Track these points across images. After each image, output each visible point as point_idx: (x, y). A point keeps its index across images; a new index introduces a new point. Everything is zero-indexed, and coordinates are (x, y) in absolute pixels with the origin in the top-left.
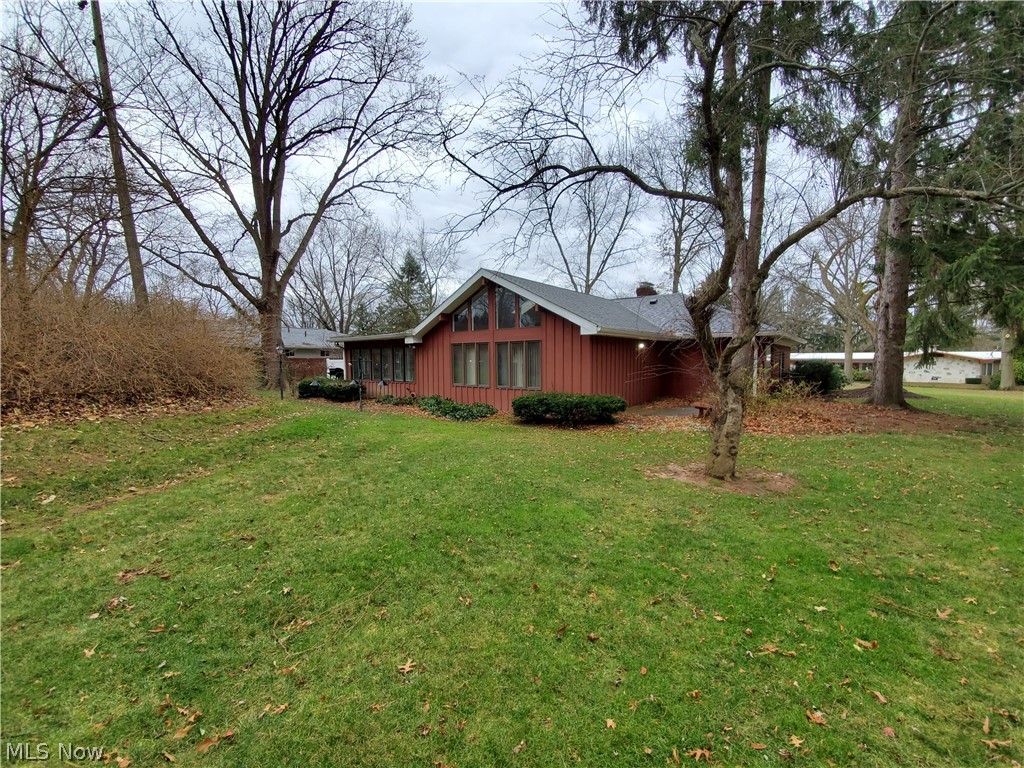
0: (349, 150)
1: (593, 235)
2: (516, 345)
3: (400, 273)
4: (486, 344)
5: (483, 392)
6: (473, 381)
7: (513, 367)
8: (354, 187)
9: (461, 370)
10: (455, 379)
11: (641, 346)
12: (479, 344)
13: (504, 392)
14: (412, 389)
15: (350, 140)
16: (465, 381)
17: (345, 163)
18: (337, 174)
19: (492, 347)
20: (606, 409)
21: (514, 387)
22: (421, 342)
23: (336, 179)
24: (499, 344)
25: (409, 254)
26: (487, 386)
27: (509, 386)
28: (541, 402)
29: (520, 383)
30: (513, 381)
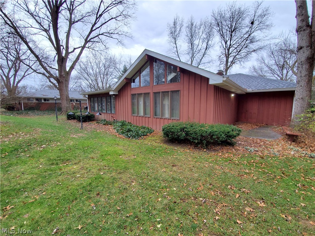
0: (97, 18)
1: (193, 57)
2: (165, 93)
3: (122, 73)
4: (149, 93)
5: (147, 119)
6: (142, 113)
7: (163, 106)
8: (100, 35)
9: (136, 107)
10: (133, 112)
11: (233, 95)
12: (145, 94)
13: (158, 120)
14: (114, 117)
15: (97, 14)
16: (138, 114)
17: (95, 23)
18: (92, 28)
19: (151, 95)
20: (230, 136)
21: (163, 117)
22: (117, 94)
23: (92, 31)
24: (155, 93)
25: (125, 65)
26: (149, 116)
27: (160, 117)
28: (182, 130)
29: (167, 115)
30: (163, 114)
